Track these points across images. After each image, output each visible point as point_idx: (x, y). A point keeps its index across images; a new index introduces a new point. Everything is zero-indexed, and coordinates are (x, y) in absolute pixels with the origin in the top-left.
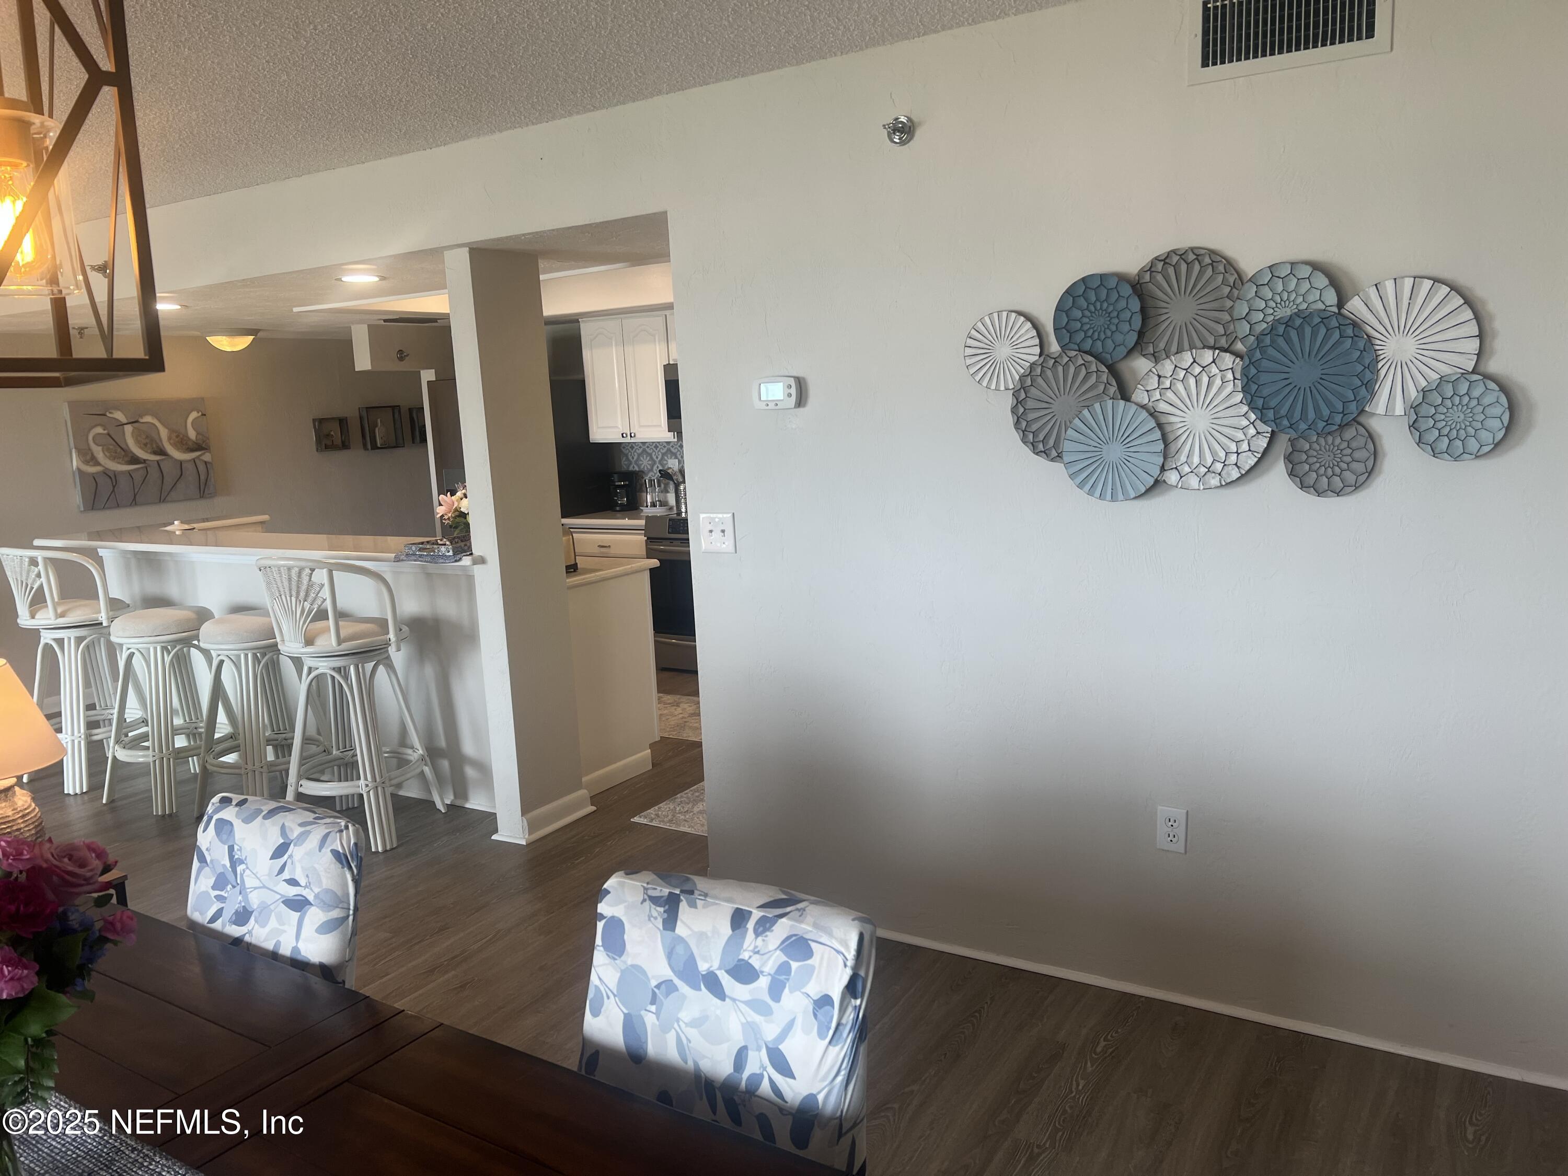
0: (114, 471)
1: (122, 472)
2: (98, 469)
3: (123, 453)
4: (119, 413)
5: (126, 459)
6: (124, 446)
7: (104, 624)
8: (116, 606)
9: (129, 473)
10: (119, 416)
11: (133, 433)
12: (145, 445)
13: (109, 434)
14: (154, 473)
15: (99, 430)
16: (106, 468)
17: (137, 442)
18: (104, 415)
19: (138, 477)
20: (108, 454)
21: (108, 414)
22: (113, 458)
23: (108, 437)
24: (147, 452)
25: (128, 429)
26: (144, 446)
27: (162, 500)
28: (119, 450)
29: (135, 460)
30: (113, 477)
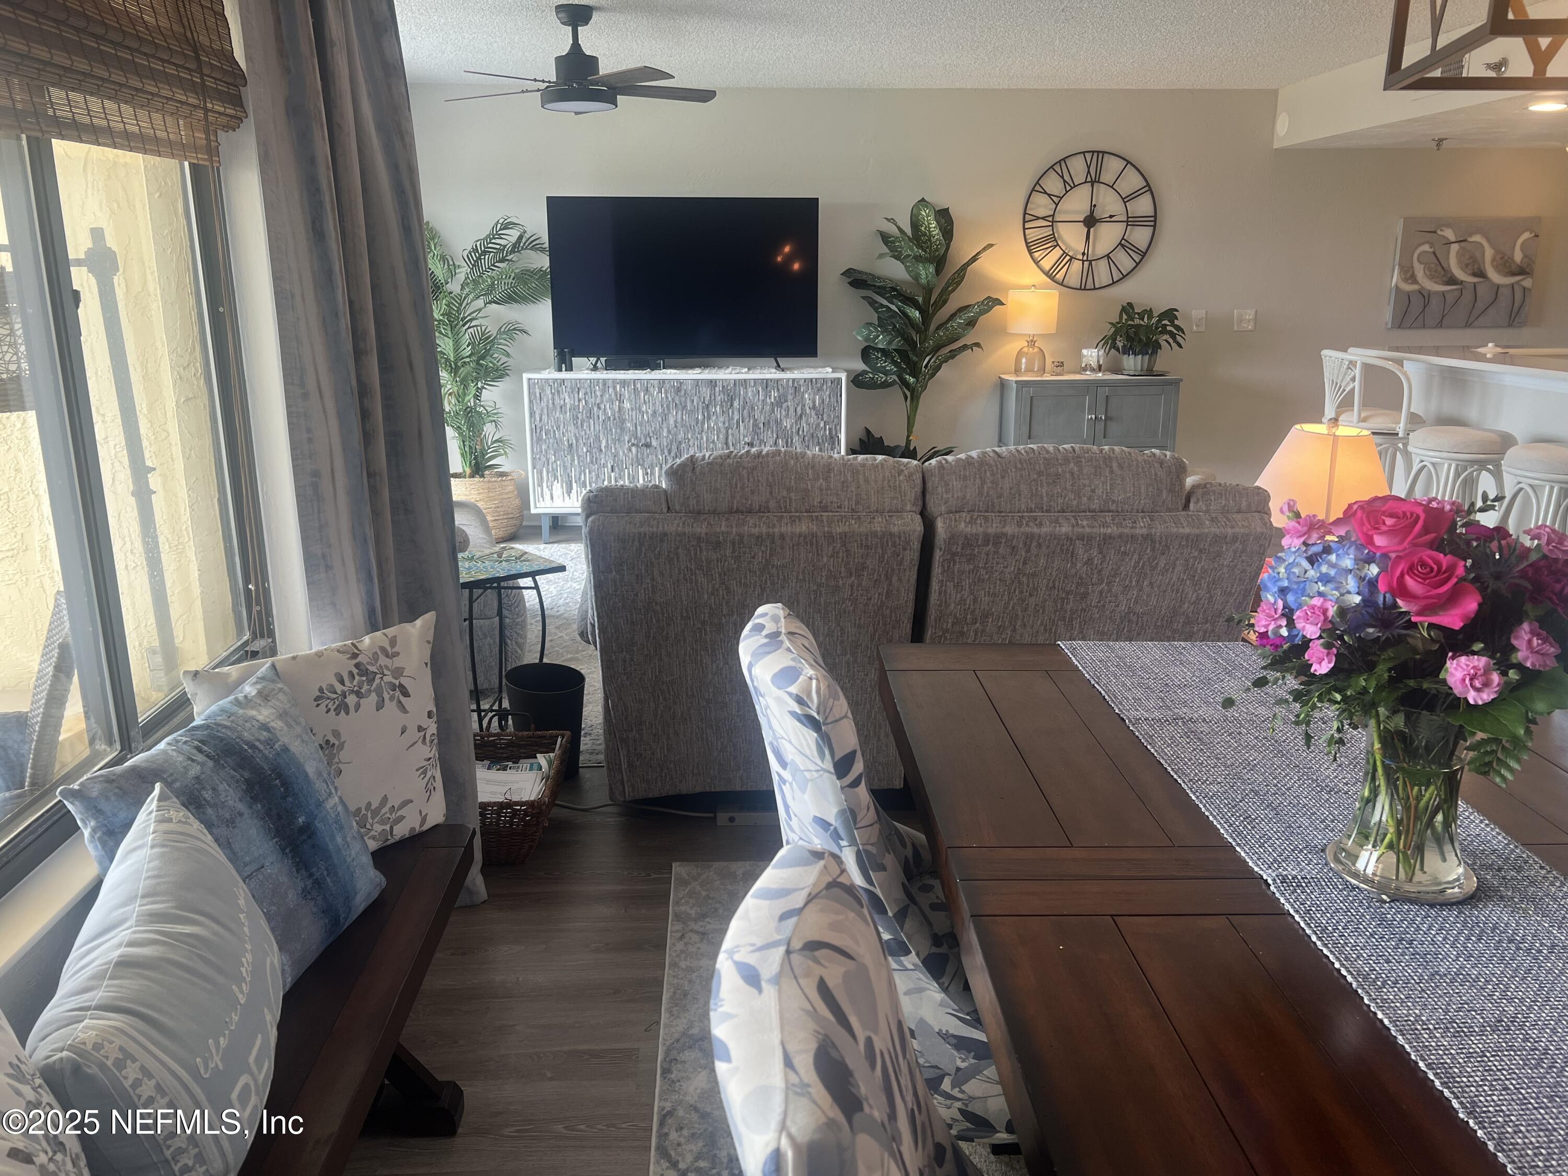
0: (1430, 291)
1: (1437, 293)
2: (1416, 287)
3: (1443, 273)
4: (1450, 230)
5: (1445, 279)
6: (1445, 266)
7: (1400, 435)
8: (1415, 420)
9: (1443, 294)
10: (1449, 234)
11: (1457, 253)
12: (1467, 266)
13: (1434, 253)
14: (1468, 296)
15: (1426, 248)
16: (1423, 288)
17: (1460, 262)
18: (1435, 232)
19: (1450, 299)
20: (1428, 273)
21: (1439, 232)
22: (1431, 278)
23: (1433, 256)
24: (1465, 272)
25: (1455, 248)
26: (1464, 267)
27: (1468, 325)
28: (1439, 268)
29: (1452, 281)
30: (1425, 296)
